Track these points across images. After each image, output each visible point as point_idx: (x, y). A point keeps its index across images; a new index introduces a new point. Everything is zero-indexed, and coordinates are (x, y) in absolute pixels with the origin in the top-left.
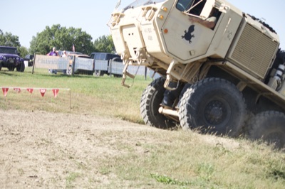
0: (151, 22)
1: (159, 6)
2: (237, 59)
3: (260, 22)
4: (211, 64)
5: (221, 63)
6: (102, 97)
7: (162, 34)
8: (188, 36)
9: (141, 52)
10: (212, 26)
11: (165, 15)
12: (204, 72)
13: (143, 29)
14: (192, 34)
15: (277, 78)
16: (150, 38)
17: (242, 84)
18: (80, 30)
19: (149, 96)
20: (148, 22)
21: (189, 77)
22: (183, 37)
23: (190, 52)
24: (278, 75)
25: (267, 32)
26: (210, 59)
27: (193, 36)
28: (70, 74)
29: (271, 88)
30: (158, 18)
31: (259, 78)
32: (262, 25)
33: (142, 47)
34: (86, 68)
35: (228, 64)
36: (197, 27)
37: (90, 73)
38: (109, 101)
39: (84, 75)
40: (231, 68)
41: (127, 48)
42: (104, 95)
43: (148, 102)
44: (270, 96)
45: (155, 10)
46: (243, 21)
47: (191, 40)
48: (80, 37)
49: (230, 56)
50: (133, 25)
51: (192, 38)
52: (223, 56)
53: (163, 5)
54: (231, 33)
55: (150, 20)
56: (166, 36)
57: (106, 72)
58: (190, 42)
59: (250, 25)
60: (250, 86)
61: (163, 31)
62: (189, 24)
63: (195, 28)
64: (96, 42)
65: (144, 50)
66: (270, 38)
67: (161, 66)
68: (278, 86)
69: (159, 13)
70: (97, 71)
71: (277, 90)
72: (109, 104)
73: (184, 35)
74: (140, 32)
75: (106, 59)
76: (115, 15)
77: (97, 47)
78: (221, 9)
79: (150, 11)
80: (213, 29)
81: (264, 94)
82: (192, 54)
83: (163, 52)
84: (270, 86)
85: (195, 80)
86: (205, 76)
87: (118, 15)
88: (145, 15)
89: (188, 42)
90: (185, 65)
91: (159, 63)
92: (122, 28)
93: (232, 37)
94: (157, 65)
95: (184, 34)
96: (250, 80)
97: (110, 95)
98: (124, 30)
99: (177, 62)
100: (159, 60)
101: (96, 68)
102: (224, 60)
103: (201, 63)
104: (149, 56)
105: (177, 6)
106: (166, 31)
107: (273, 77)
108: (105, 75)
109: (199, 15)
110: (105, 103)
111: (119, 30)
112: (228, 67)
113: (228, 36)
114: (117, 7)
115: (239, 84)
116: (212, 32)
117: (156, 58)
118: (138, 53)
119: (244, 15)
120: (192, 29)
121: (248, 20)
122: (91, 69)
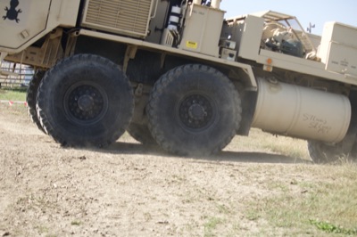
8: (12, 14)
14: (17, 9)
15: (170, 28)
22: (5, 18)
23: (21, 34)
24: (173, 23)
27: (19, 11)
31: (141, 37)
35: (83, 32)
47: (18, 17)
49: (84, 21)
51: (19, 14)
52: (73, 24)
58: (17, 20)
68: (175, 38)
71: (175, 45)
73: (5, 15)
90: (21, 53)
95: (5, 13)
120: (15, 2)
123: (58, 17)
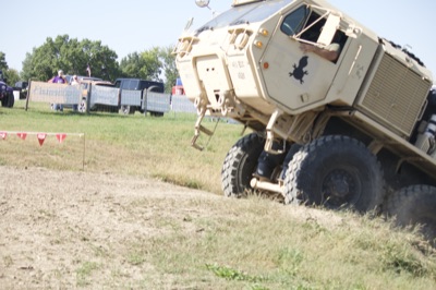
0: (244, 51)
1: (255, 27)
2: (370, 107)
3: (404, 51)
4: (330, 114)
5: (346, 113)
6: (132, 147)
7: (261, 71)
8: (298, 73)
9: (226, 97)
10: (334, 58)
11: (265, 41)
12: (321, 127)
13: (229, 61)
14: (304, 69)
15: (429, 135)
16: (242, 76)
17: (376, 145)
18: (99, 43)
19: (235, 164)
20: (238, 51)
21: (298, 135)
22: (291, 74)
23: (302, 97)
24: (431, 131)
25: (414, 66)
26: (330, 106)
27: (306, 73)
28: (84, 111)
29: (420, 150)
30: (254, 45)
31: (403, 136)
32: (406, 55)
33: (228, 89)
34: (108, 102)
35: (357, 114)
36: (312, 59)
37: (114, 109)
38: (143, 153)
39: (104, 113)
40: (361, 121)
41: (203, 89)
42: (135, 143)
43: (233, 173)
44: (418, 162)
45: (249, 33)
46: (379, 50)
47: (304, 79)
48: (98, 55)
49: (360, 103)
50: (214, 56)
51: (305, 76)
52: (350, 103)
53: (262, 26)
54: (362, 68)
55: (241, 49)
56: (266, 72)
57: (139, 108)
58: (302, 81)
59: (389, 55)
60: (388, 147)
61: (262, 65)
62: (300, 55)
63: (308, 60)
64: (124, 62)
65: (231, 94)
66: (419, 75)
67: (256, 117)
68: (431, 147)
69: (256, 37)
70: (125, 107)
71: (429, 153)
72: (142, 157)
73: (292, 72)
74: (226, 67)
75: (139, 89)
76: (184, 40)
77: (125, 70)
78: (348, 32)
79: (241, 35)
80: (335, 62)
81: (409, 159)
82: (305, 99)
83: (262, 97)
84: (418, 147)
85: (307, 139)
86: (322, 132)
87: (189, 40)
88: (233, 42)
89: (299, 81)
90: (294, 116)
91: (253, 114)
92: (195, 60)
93: (363, 74)
94: (249, 116)
95: (292, 70)
96: (390, 138)
97: (144, 144)
98: (199, 63)
99: (282, 113)
100: (254, 109)
101: (123, 103)
102: (351, 109)
103: (315, 112)
104: (238, 102)
105: (283, 28)
106: (266, 65)
107: (423, 133)
108: (137, 113)
109: (316, 41)
110: (137, 155)
111: (191, 63)
112: (357, 119)
113: (358, 73)
114: (187, 28)
115: (372, 143)
116: (334, 67)
117: (249, 106)
118: (222, 98)
119: (380, 41)
120: (304, 62)
121: (387, 48)
122: (116, 104)
123: (339, 92)
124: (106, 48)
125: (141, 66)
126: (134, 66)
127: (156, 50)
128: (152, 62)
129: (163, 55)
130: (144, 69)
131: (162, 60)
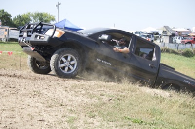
18: (3, 10)
28: (5, 41)
39: (14, 42)
48: (3, 16)
64: (15, 19)
77: (15, 23)
124: (6, 12)
125: (22, 21)
126: (19, 21)
127: (29, 13)
128: (27, 19)
129: (32, 16)
130: (23, 22)
131: (31, 18)
